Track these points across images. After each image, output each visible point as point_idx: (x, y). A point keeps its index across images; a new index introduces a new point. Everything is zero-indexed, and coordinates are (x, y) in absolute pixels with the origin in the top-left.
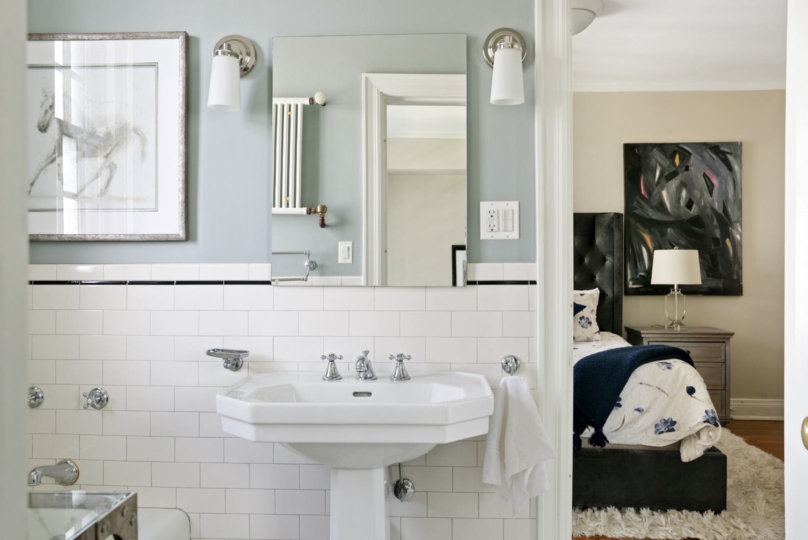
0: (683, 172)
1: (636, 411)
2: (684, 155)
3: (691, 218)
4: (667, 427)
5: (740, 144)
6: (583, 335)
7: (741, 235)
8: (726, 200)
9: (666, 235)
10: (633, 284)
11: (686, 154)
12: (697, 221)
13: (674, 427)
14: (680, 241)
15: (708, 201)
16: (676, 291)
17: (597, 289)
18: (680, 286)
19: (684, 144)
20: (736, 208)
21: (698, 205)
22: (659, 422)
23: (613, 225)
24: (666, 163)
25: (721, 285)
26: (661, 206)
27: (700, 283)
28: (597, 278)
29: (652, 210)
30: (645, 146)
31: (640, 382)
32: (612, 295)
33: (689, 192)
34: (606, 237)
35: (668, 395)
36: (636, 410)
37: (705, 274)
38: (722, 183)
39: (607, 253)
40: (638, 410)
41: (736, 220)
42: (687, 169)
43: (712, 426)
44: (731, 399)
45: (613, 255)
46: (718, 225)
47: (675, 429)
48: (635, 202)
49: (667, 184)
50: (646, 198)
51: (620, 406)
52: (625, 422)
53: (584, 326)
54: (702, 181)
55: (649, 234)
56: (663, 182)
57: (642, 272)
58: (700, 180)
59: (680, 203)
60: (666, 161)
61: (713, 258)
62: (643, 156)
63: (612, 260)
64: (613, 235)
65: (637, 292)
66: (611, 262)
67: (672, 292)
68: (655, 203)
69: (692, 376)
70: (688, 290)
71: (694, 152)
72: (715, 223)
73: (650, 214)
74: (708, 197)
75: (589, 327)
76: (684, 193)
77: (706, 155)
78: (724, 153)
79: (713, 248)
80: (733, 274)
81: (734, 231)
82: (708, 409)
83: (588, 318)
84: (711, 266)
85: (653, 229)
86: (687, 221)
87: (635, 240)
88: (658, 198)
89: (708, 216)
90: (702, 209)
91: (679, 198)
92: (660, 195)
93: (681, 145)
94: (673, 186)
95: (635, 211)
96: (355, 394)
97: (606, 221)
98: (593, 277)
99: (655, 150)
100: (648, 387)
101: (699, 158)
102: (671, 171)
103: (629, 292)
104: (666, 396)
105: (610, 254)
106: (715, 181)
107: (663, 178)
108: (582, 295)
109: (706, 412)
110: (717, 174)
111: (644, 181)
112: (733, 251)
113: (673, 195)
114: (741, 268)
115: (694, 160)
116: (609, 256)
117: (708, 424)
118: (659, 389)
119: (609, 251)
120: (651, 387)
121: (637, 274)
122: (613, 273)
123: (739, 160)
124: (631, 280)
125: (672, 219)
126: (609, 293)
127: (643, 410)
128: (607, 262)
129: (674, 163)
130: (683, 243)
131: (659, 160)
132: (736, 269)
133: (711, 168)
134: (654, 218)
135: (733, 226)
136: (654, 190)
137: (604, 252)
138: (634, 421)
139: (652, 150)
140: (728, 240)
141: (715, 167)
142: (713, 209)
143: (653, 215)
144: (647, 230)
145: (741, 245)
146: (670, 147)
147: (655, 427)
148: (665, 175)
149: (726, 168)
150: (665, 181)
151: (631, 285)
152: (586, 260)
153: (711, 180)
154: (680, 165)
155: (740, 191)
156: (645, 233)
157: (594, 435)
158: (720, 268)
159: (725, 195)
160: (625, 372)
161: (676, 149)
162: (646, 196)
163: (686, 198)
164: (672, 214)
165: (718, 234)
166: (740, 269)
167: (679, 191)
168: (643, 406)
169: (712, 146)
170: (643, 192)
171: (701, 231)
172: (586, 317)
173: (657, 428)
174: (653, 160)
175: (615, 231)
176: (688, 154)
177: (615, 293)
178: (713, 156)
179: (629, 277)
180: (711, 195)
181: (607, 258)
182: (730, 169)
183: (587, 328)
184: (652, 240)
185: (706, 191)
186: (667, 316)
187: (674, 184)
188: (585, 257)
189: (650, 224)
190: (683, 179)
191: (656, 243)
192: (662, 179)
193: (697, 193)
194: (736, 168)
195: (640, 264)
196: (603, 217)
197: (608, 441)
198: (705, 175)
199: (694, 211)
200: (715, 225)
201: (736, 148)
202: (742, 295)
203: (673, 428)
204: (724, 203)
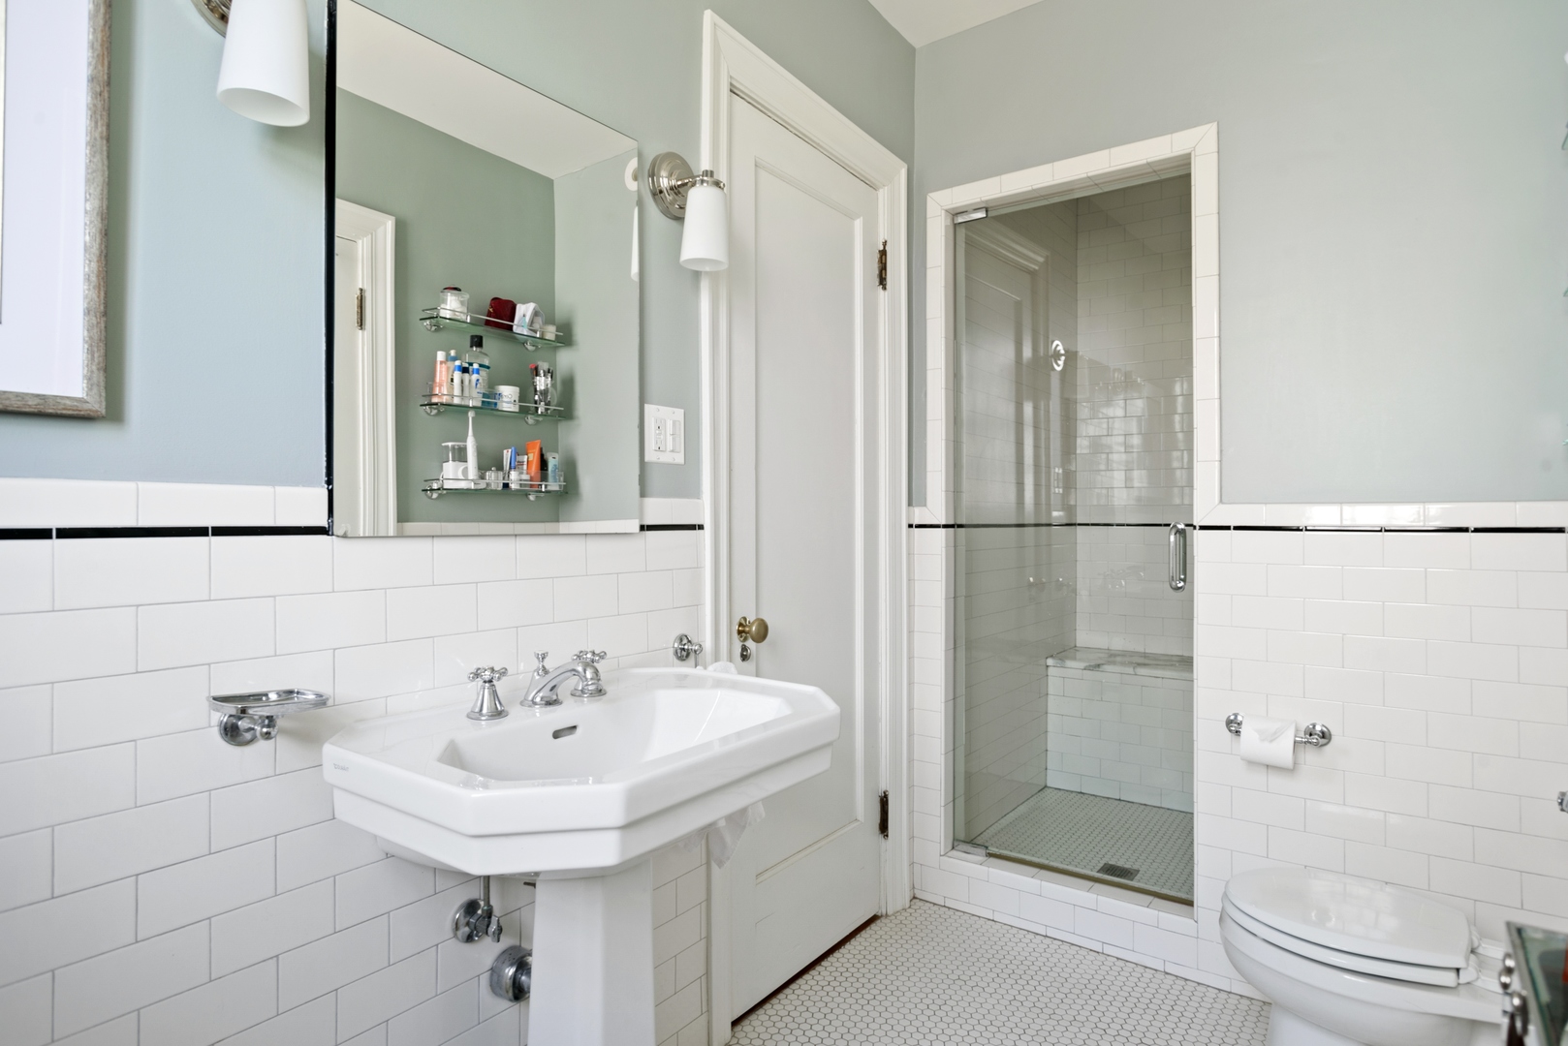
96: (557, 735)
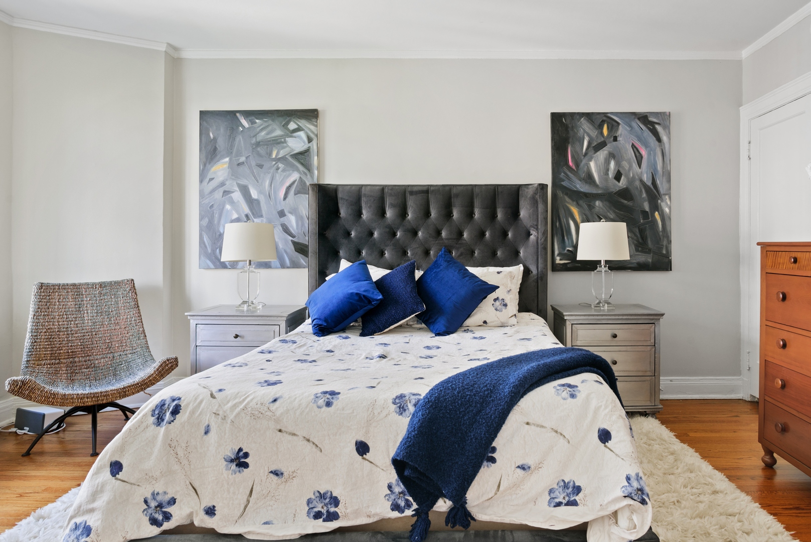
0: (611, 142)
1: (519, 470)
2: (613, 125)
3: (619, 190)
4: (567, 495)
5: (668, 114)
6: (497, 319)
7: (670, 208)
8: (654, 172)
9: (594, 208)
10: (560, 260)
11: (614, 123)
12: (625, 193)
13: (577, 498)
14: (609, 214)
15: (637, 173)
16: (603, 267)
17: (521, 265)
18: (607, 262)
19: (612, 113)
20: (664, 180)
21: (627, 176)
22: (555, 486)
23: (537, 197)
24: (594, 133)
25: (650, 260)
26: (589, 178)
27: (628, 258)
28: (521, 254)
29: (580, 182)
30: (572, 115)
31: (526, 421)
32: (536, 272)
33: (618, 164)
34: (530, 210)
35: (569, 442)
36: (518, 467)
37: (634, 248)
38: (651, 154)
39: (531, 226)
40: (522, 467)
41: (664, 193)
42: (615, 139)
43: (637, 504)
44: (661, 378)
45: (537, 229)
46: (647, 198)
47: (578, 502)
48: (562, 174)
49: (596, 155)
50: (574, 170)
51: (493, 460)
52: (501, 488)
53: (498, 309)
54: (631, 152)
55: (577, 207)
56: (591, 152)
57: (569, 247)
58: (629, 152)
59: (608, 174)
60: (594, 131)
61: (642, 231)
62: (570, 126)
63: (536, 234)
64: (537, 207)
65: (565, 268)
66: (535, 236)
67: (599, 269)
68: (583, 175)
69: (607, 410)
70: (615, 266)
71: (622, 122)
72: (644, 195)
73: (578, 186)
74: (637, 169)
75: (504, 310)
76: (612, 164)
77: (634, 124)
78: (653, 123)
79: (642, 221)
80: (662, 248)
81: (663, 204)
82: (631, 473)
83: (503, 299)
84: (640, 240)
85: (581, 202)
86: (615, 193)
87: (562, 213)
88: (585, 169)
89: (637, 188)
90: (631, 181)
91: (608, 170)
92: (588, 166)
93: (609, 115)
94: (602, 157)
95: (562, 183)
97: (530, 192)
98: (517, 253)
99: (583, 119)
100: (539, 428)
101: (628, 128)
102: (599, 141)
103: (556, 268)
104: (566, 443)
105: (534, 228)
106: (644, 152)
107: (591, 149)
108: (498, 273)
109: (628, 479)
110: (646, 145)
111: (571, 151)
112: (662, 225)
113: (601, 167)
114: (670, 242)
115: (622, 131)
116: (533, 230)
117: (631, 502)
118: (556, 432)
119: (534, 224)
120: (543, 429)
121: (564, 248)
122: (538, 248)
123: (667, 131)
124: (558, 255)
125: (600, 192)
126: (533, 269)
127: (529, 467)
128: (532, 237)
129: (602, 133)
130: (612, 216)
131: (587, 130)
132: (665, 243)
133: (640, 139)
134: (582, 190)
135: (662, 199)
136: (581, 161)
137: (529, 226)
138: (516, 486)
139: (579, 120)
140: (657, 213)
141: (644, 137)
142: (641, 181)
143: (580, 187)
144: (575, 203)
145: (670, 219)
146: (598, 116)
147: (549, 494)
148: (593, 145)
149: (655, 139)
150: (593, 152)
151: (558, 260)
152: (510, 235)
153: (640, 151)
154: (608, 135)
155: (668, 162)
156: (572, 205)
157: (452, 510)
158: (649, 242)
159: (653, 166)
160: (500, 408)
161: (605, 118)
162: (574, 167)
163: (615, 169)
164: (600, 186)
165: (646, 207)
166: (669, 244)
167: (607, 162)
168: (530, 461)
169: (641, 116)
170: (571, 163)
171: (630, 203)
172: (500, 298)
173: (552, 495)
174: (580, 130)
175: (539, 202)
176: (616, 124)
177: (539, 269)
178: (642, 126)
179: (556, 252)
180: (640, 167)
181: (532, 232)
182: (659, 140)
183: (501, 311)
184: (581, 213)
185: (635, 163)
186: (594, 294)
187: (602, 154)
188: (508, 231)
189: (577, 196)
190: (611, 149)
191: (584, 217)
192: (589, 149)
193: (625, 164)
194: (664, 138)
195: (568, 239)
196: (528, 188)
197: (474, 519)
198: (633, 146)
199: (623, 183)
200: (644, 198)
201: (665, 117)
202: (671, 270)
203: (575, 500)
204: (653, 175)
